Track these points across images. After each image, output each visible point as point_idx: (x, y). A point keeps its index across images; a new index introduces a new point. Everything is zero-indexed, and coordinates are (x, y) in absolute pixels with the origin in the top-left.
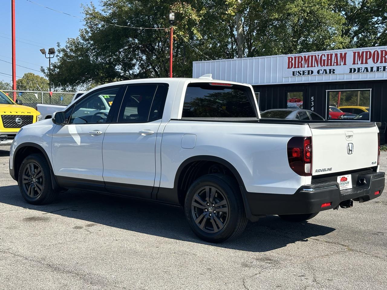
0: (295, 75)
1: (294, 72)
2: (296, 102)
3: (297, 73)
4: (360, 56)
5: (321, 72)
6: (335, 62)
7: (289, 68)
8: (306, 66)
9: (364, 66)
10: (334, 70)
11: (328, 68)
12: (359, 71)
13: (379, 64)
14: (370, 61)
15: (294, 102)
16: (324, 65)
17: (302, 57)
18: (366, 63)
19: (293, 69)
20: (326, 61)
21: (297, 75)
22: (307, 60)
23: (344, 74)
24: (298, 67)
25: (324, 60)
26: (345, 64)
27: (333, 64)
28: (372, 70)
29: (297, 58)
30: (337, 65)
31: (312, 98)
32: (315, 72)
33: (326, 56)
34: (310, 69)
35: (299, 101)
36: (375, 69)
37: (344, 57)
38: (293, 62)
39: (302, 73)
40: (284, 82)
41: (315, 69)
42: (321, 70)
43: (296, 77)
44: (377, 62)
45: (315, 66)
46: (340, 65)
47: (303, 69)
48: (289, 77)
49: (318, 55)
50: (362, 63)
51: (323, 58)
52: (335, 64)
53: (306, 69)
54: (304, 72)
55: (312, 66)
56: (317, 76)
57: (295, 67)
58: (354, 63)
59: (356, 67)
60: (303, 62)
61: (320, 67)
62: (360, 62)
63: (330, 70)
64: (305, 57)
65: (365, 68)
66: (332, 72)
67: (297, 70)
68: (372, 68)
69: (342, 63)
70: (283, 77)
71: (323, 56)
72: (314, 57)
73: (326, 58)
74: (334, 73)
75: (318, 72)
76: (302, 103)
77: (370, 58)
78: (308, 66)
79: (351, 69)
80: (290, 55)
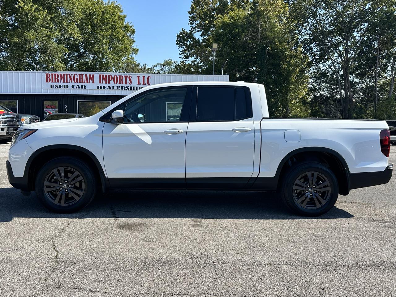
0: (53, 87)
1: (51, 86)
2: (51, 108)
3: (55, 87)
4: (105, 78)
5: (74, 87)
6: (86, 80)
7: (47, 82)
8: (62, 81)
9: (107, 85)
10: (85, 86)
11: (80, 84)
12: (104, 88)
13: (118, 85)
14: (112, 82)
15: (50, 108)
16: (77, 82)
17: (58, 75)
18: (109, 83)
19: (51, 83)
20: (78, 79)
21: (55, 88)
22: (62, 77)
23: (93, 90)
24: (55, 82)
25: (77, 79)
26: (93, 82)
27: (84, 82)
28: (113, 88)
29: (54, 75)
30: (87, 82)
31: (66, 106)
32: (70, 87)
33: (78, 75)
34: (65, 84)
35: (55, 108)
36: (115, 88)
37: (92, 78)
38: (51, 77)
39: (59, 86)
40: (43, 92)
41: (70, 85)
42: (75, 85)
43: (54, 90)
44: (117, 83)
45: (69, 82)
46: (90, 83)
47: (59, 84)
48: (47, 89)
49: (72, 74)
50: (106, 83)
51: (76, 77)
52: (86, 82)
53: (62, 84)
54: (60, 86)
55: (67, 82)
56: (71, 90)
57: (52, 82)
58: (100, 82)
59: (102, 85)
60: (59, 78)
61: (73, 83)
62: (104, 82)
63: (82, 86)
64: (61, 75)
65: (109, 86)
66: (84, 87)
67: (54, 84)
68: (113, 87)
69: (91, 82)
70: (42, 89)
71: (76, 75)
72: (68, 75)
73: (78, 77)
74: (85, 88)
75: (73, 87)
76: (57, 110)
77: (111, 80)
78: (64, 82)
79: (98, 87)
80: (47, 72)
